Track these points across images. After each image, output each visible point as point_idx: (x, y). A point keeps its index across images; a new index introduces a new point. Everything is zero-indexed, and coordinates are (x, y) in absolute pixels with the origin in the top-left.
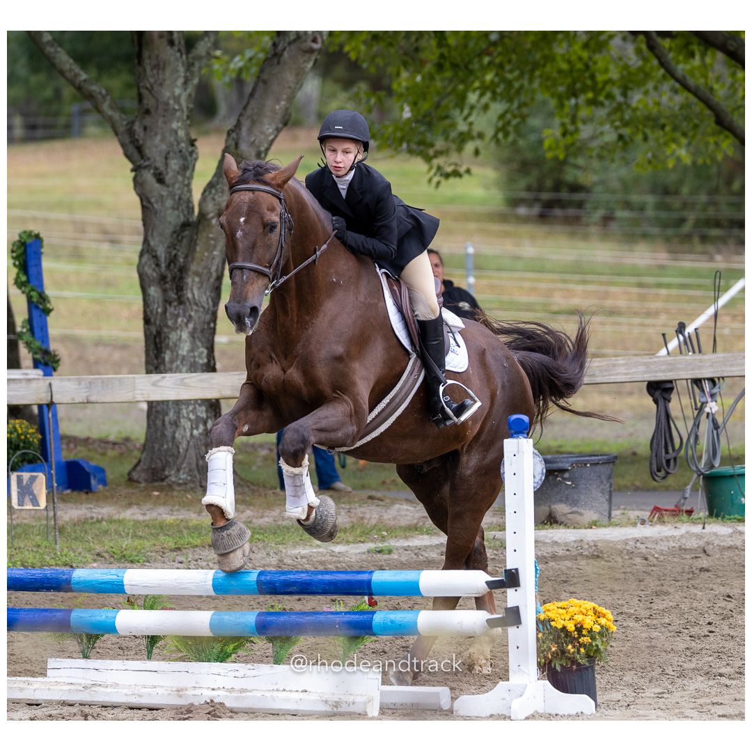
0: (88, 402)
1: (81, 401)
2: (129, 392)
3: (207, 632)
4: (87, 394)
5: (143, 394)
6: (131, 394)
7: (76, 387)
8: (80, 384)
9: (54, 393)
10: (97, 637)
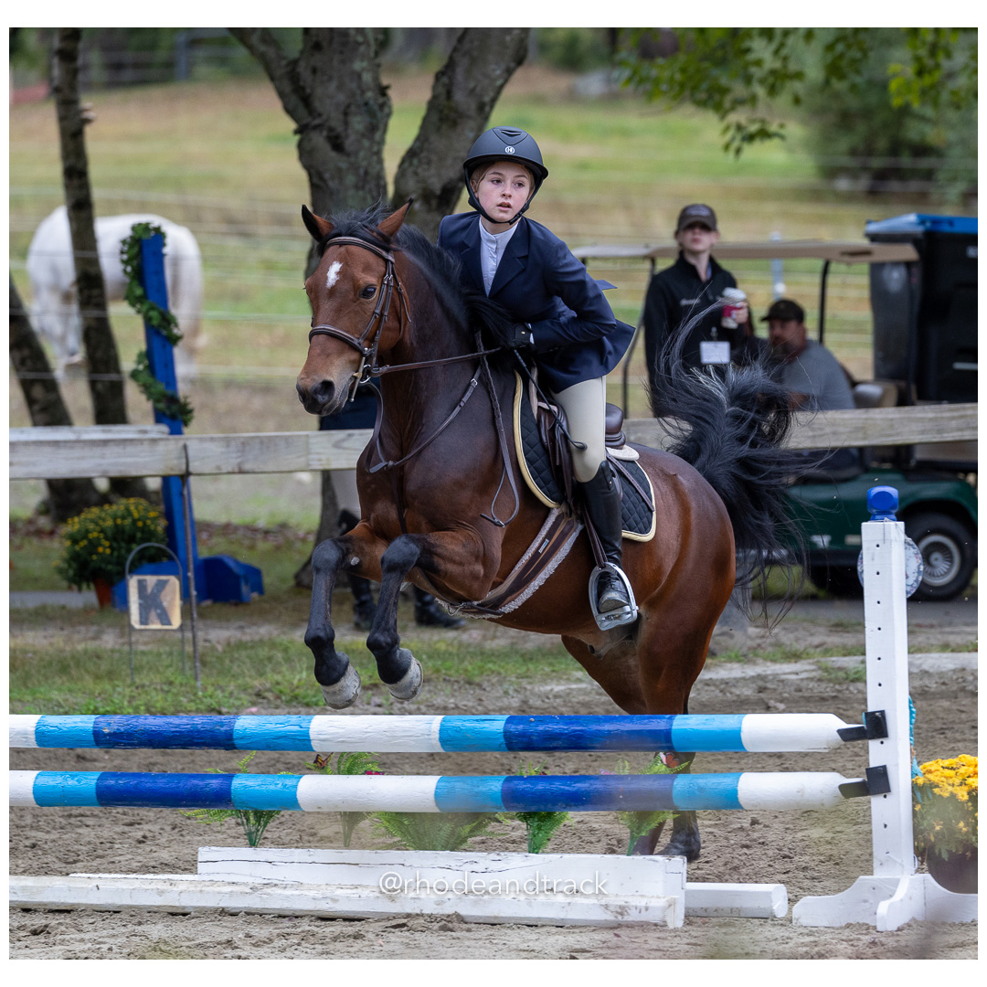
0: (241, 472)
1: (230, 469)
2: (299, 457)
3: (430, 806)
4: (239, 460)
5: (320, 460)
6: (303, 459)
7: (223, 450)
8: (228, 446)
9: (191, 459)
10: (270, 815)
